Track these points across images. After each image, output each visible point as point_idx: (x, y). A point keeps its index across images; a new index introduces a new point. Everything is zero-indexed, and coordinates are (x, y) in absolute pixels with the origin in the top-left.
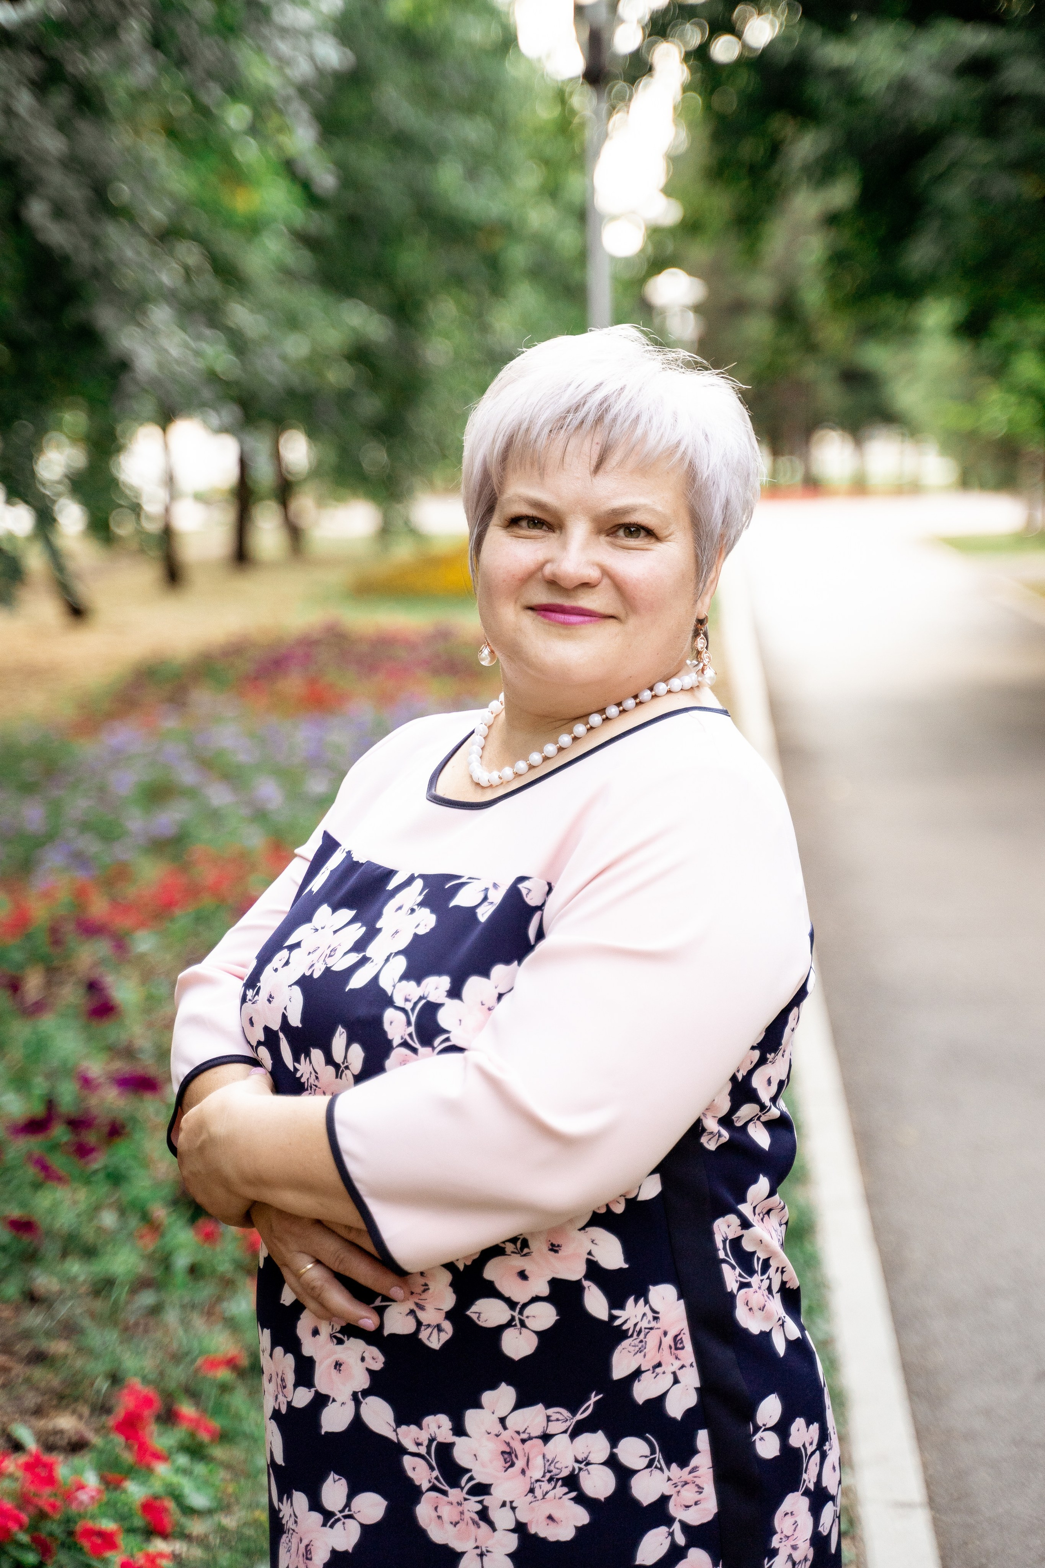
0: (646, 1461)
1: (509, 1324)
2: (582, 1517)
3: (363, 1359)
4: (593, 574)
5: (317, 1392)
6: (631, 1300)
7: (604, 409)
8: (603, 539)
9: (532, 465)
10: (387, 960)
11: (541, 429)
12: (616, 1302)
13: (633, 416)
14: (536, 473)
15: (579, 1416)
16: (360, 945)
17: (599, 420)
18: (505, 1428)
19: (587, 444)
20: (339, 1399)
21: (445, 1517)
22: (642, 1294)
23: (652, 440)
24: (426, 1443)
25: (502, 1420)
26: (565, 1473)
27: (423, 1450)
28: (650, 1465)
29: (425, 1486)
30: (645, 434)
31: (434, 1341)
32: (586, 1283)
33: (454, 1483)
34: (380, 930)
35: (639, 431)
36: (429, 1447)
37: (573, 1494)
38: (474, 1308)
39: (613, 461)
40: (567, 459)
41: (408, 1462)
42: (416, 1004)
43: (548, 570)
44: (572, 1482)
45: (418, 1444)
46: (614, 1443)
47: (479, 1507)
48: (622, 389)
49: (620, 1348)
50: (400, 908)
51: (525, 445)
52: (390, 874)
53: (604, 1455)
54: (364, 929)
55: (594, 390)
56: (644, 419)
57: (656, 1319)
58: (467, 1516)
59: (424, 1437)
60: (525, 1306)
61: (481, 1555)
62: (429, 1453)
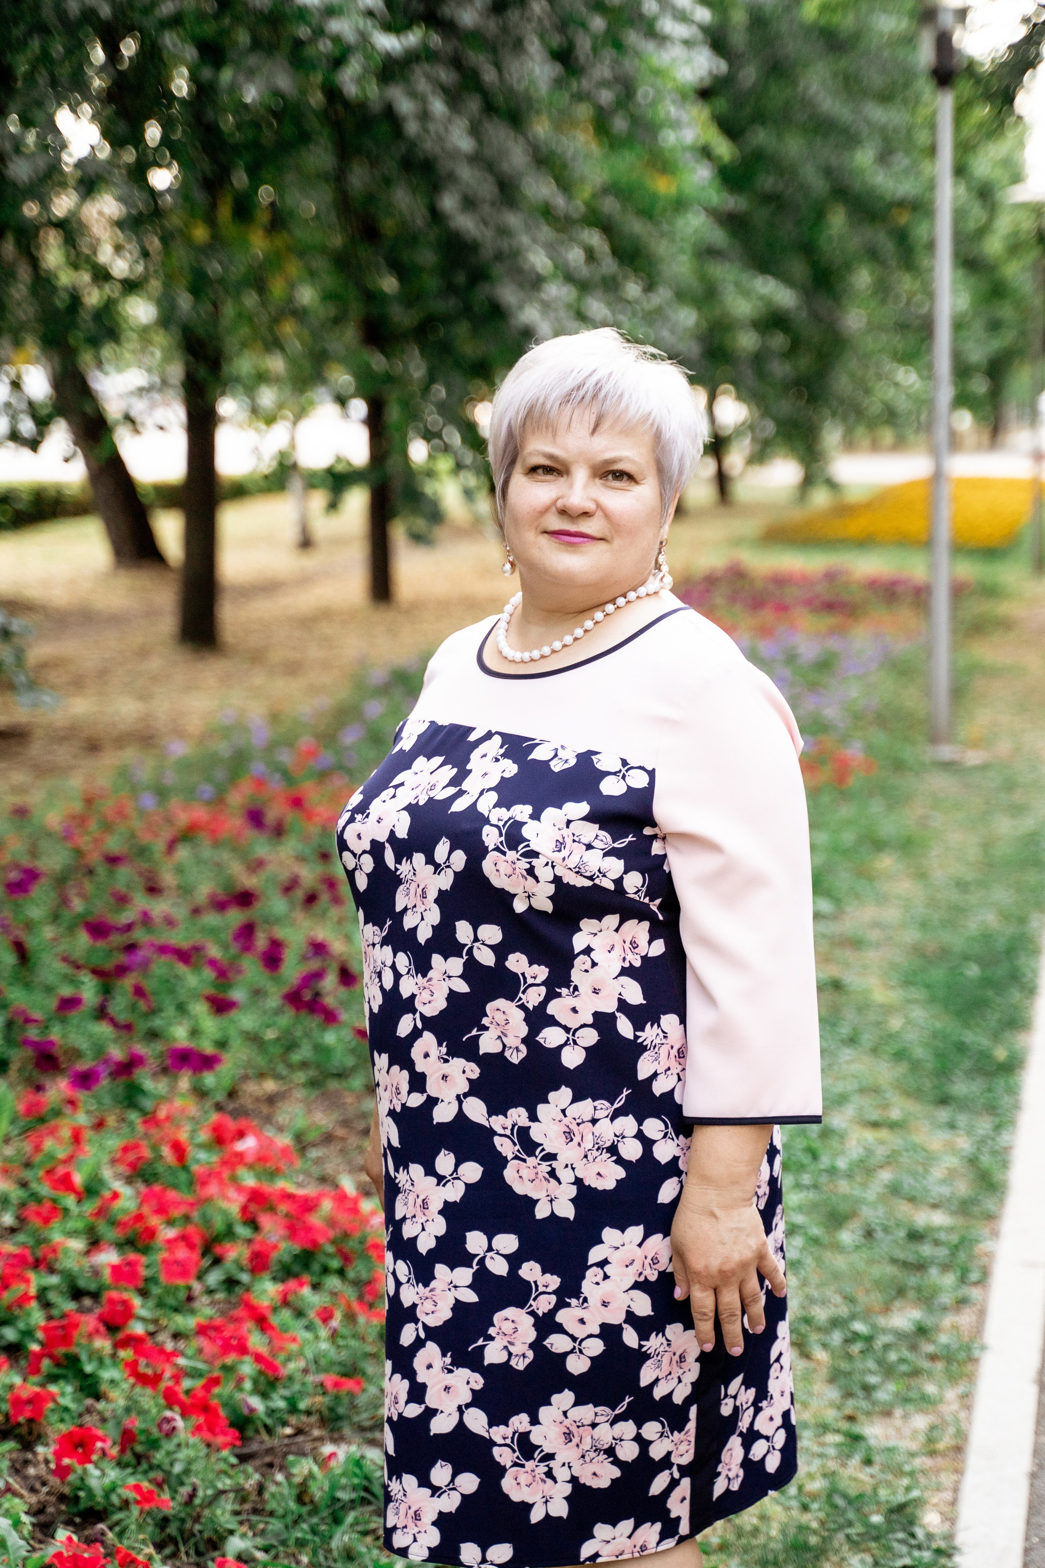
0: (662, 1134)
1: (566, 1044)
2: (621, 1173)
3: (464, 1072)
4: (590, 506)
5: (428, 1096)
6: (649, 1025)
7: (598, 388)
8: (598, 481)
9: (547, 428)
10: (482, 793)
11: (554, 403)
12: (639, 1027)
13: (619, 393)
14: (550, 435)
15: (616, 1106)
16: (455, 781)
17: (595, 396)
18: (565, 1116)
19: (587, 412)
20: (446, 1101)
21: (524, 1177)
22: (656, 1021)
23: (632, 410)
24: (510, 1127)
25: (563, 1111)
26: (608, 1144)
27: (508, 1132)
28: (665, 1136)
29: (510, 1156)
30: (627, 407)
31: (515, 1058)
32: (618, 1014)
33: (531, 1153)
34: (470, 771)
35: (623, 405)
36: (512, 1130)
37: (614, 1158)
38: (541, 1035)
39: (606, 425)
40: (573, 424)
41: (497, 1140)
42: (506, 822)
43: (560, 504)
44: (613, 1150)
45: (504, 1128)
46: (640, 1123)
47: (549, 1169)
48: (610, 374)
49: (642, 1058)
50: (485, 755)
51: (542, 414)
52: (470, 730)
53: (634, 1131)
54: (455, 770)
55: (590, 375)
56: (626, 396)
57: (665, 1037)
58: (540, 1175)
59: (509, 1123)
60: (576, 1030)
61: (551, 1201)
62: (512, 1134)
